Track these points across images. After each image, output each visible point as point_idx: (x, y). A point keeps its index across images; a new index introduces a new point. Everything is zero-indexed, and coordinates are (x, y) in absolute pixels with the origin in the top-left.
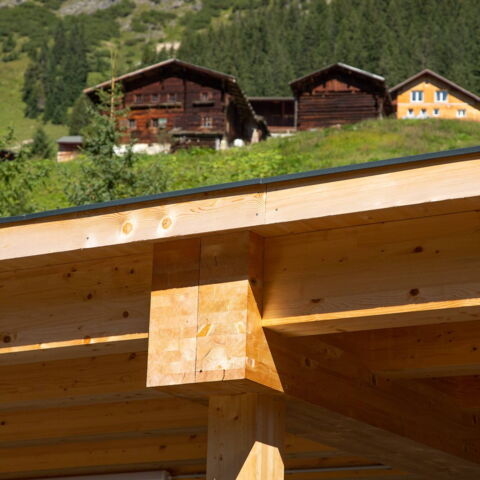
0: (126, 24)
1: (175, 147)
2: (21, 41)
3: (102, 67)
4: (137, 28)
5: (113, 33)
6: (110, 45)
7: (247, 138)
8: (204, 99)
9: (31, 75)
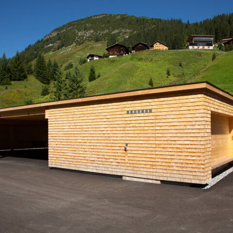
0: (121, 34)
1: (118, 56)
2: (106, 38)
3: (118, 41)
4: (122, 34)
5: (119, 36)
6: (119, 37)
7: (128, 54)
8: (122, 49)
9: (108, 43)
